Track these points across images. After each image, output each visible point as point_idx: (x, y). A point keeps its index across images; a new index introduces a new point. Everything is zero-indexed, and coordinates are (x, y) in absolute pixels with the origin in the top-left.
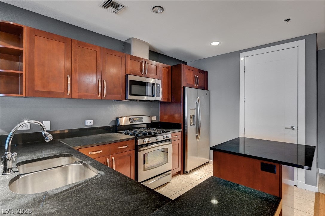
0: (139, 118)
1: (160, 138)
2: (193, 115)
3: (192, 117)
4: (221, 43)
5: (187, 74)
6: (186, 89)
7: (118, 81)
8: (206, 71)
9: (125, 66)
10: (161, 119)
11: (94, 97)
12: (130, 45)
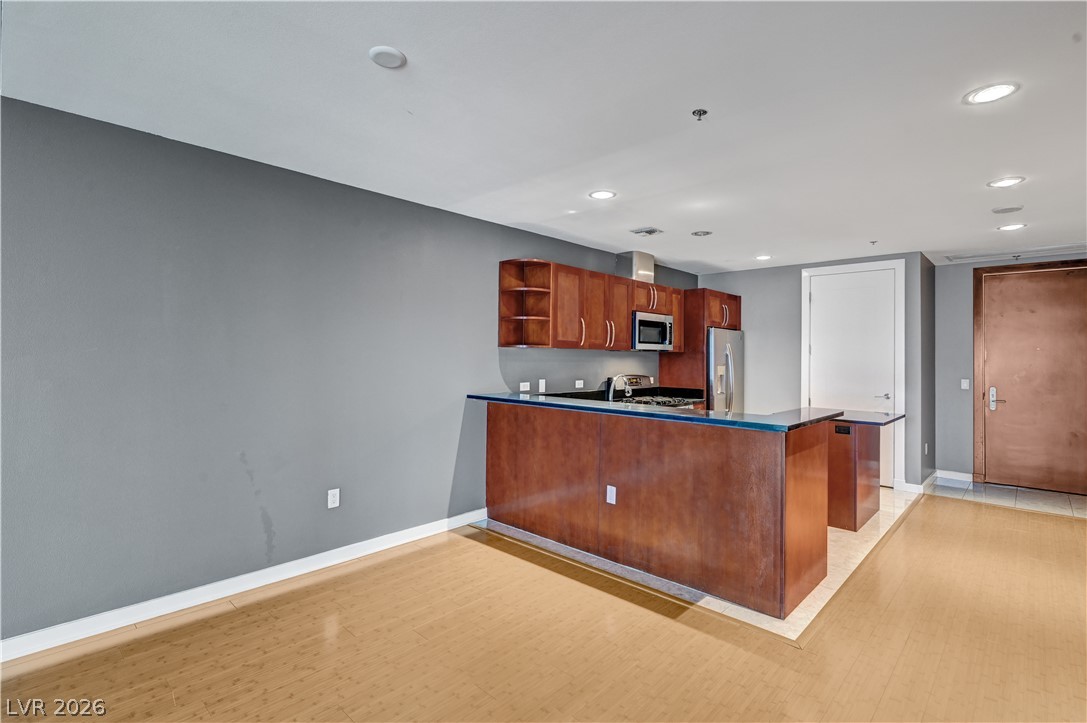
0: (637, 379)
2: (722, 376)
3: (720, 379)
5: (712, 304)
6: (712, 330)
7: (624, 322)
8: (738, 295)
9: (631, 297)
10: (660, 382)
11: (601, 347)
12: (630, 261)
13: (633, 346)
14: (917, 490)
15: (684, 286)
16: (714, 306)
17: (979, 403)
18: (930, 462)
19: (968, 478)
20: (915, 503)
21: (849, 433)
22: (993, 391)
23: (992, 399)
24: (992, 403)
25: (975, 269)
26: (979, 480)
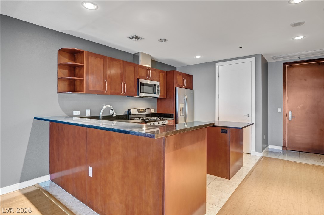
0: (144, 110)
1: (156, 123)
2: (182, 108)
3: (181, 109)
4: (202, 57)
5: (177, 77)
6: (178, 88)
7: (133, 83)
8: (191, 75)
9: (136, 72)
10: (158, 111)
11: (119, 94)
12: (138, 57)
13: (138, 95)
14: (260, 155)
15: (166, 70)
16: (179, 79)
17: (285, 118)
18: (266, 142)
19: (281, 148)
20: (259, 161)
21: (226, 133)
22: (290, 113)
23: (290, 116)
24: (290, 118)
25: (284, 64)
26: (285, 149)
